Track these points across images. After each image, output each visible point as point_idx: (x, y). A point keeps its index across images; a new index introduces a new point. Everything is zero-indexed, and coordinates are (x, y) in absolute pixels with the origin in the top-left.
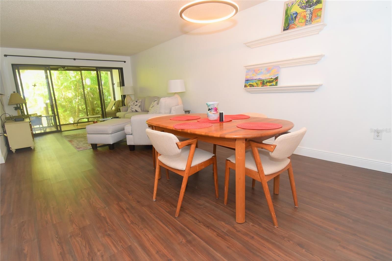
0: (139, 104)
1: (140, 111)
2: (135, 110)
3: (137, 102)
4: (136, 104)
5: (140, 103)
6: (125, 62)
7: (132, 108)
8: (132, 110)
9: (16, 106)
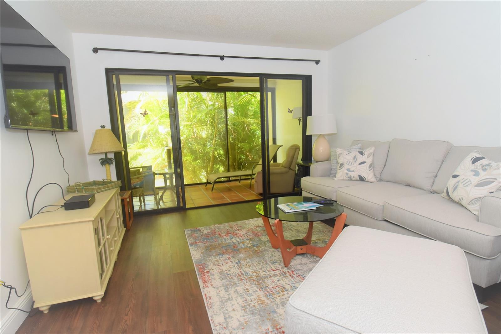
0: (369, 161)
1: (371, 180)
2: (359, 176)
3: (362, 153)
4: (361, 158)
5: (371, 157)
6: (317, 62)
7: (348, 170)
8: (349, 176)
9: (103, 156)
